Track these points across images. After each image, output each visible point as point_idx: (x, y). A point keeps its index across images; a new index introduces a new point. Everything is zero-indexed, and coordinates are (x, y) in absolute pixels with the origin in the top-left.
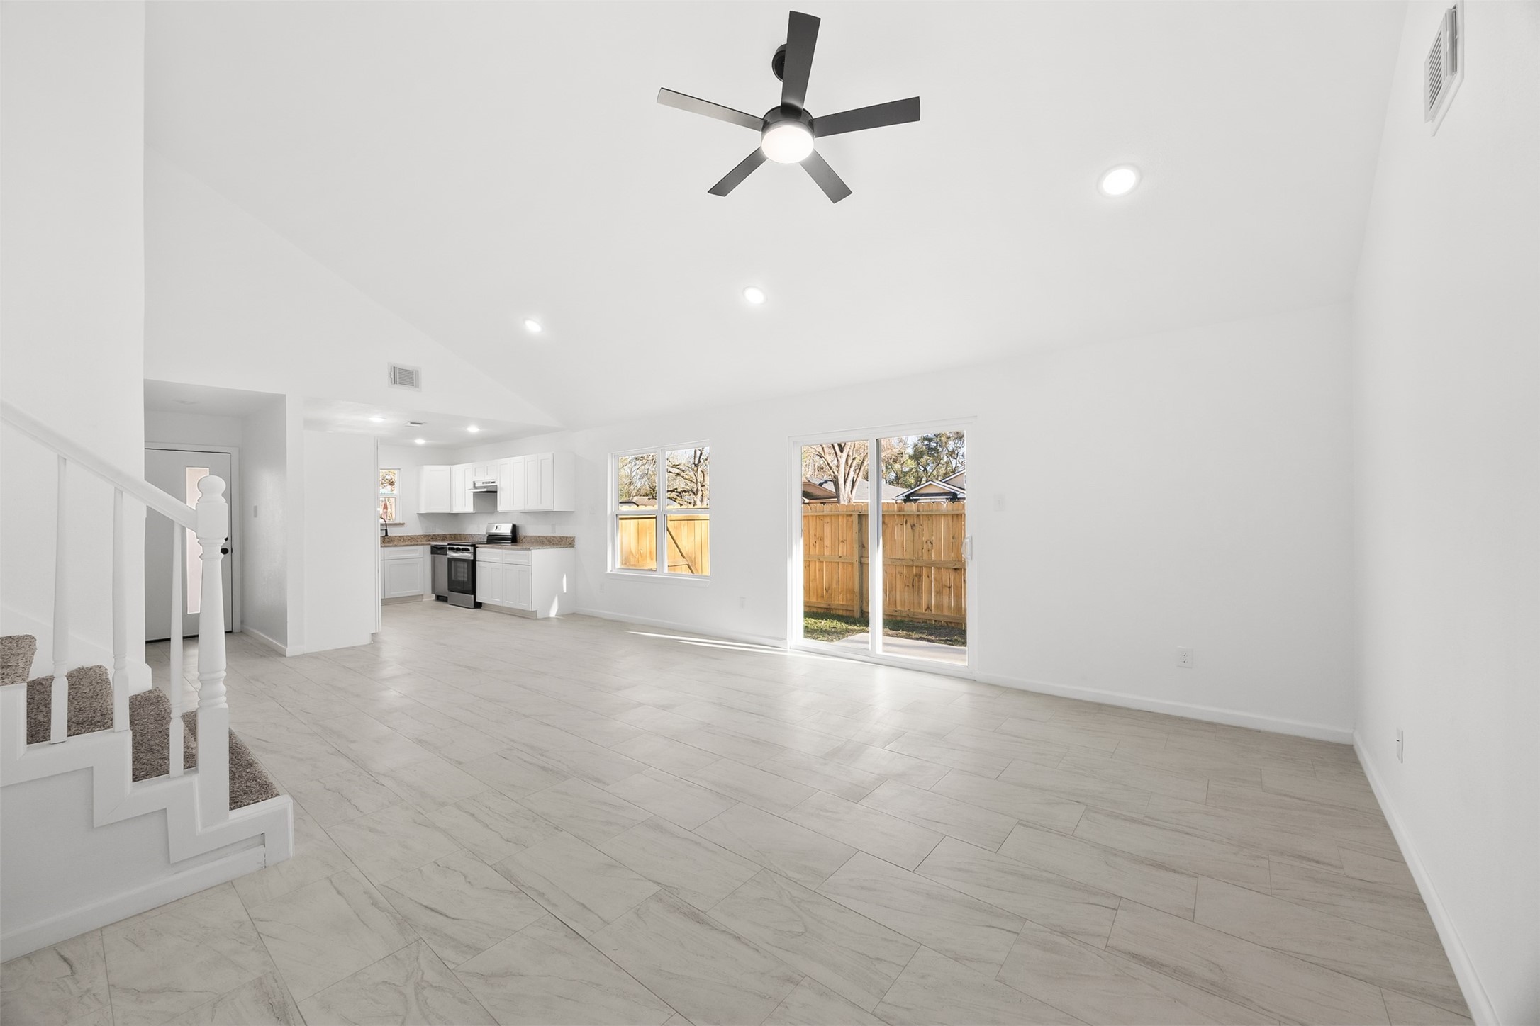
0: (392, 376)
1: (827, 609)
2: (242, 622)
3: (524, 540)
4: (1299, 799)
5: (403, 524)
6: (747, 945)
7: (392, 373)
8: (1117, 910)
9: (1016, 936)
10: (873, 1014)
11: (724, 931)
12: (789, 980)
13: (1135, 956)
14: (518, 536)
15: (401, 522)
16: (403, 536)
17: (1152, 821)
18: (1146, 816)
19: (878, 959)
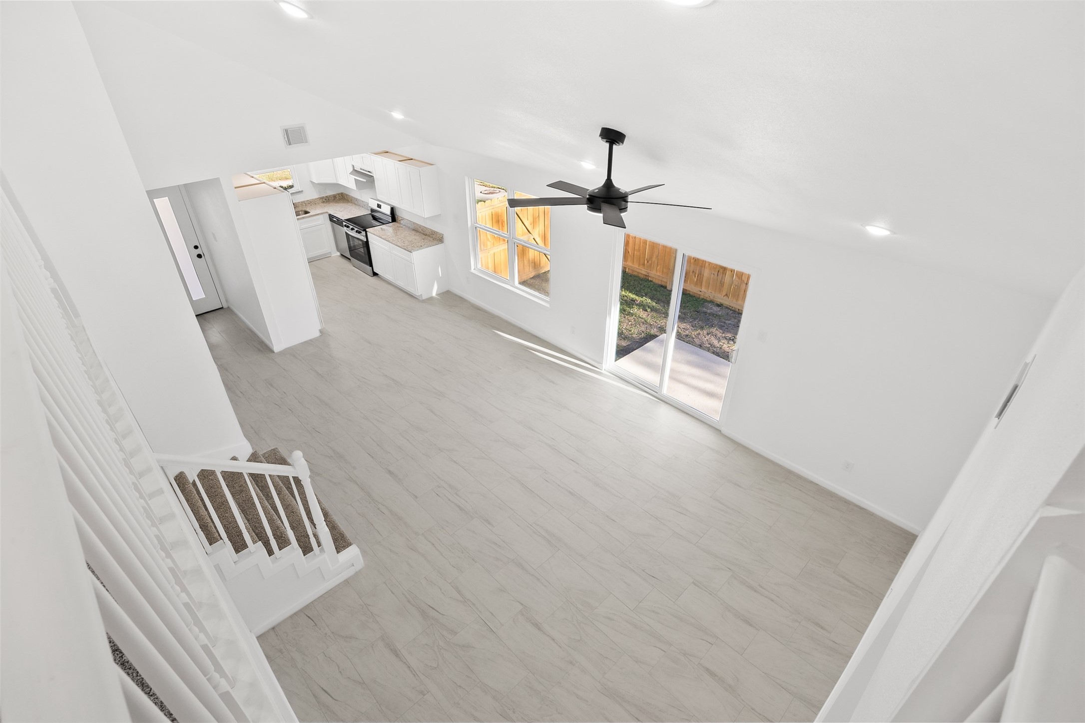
0: (286, 139)
1: (646, 276)
2: (227, 301)
3: (402, 222)
4: (848, 581)
5: (302, 191)
6: (557, 643)
7: (286, 136)
8: (712, 644)
9: (664, 653)
10: (599, 682)
11: (548, 635)
12: (571, 663)
13: (707, 669)
14: (396, 216)
15: (300, 190)
16: (304, 202)
17: (761, 589)
18: (759, 585)
19: (606, 658)
